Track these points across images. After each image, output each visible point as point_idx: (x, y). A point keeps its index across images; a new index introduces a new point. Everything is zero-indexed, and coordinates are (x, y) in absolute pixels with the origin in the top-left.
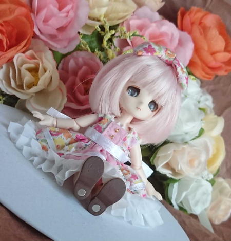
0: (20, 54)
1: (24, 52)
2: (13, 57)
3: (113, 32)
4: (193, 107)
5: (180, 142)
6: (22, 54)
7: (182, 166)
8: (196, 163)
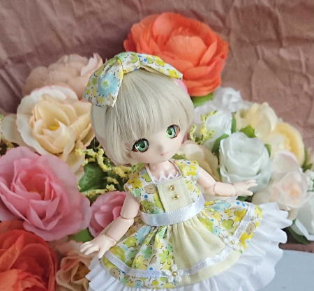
0: (57, 274)
1: (59, 269)
2: (56, 282)
3: (102, 151)
4: (242, 142)
5: (265, 186)
6: (59, 271)
7: (290, 205)
8: (297, 188)
